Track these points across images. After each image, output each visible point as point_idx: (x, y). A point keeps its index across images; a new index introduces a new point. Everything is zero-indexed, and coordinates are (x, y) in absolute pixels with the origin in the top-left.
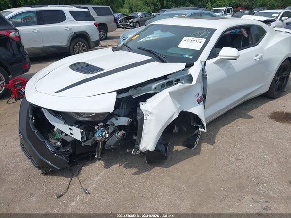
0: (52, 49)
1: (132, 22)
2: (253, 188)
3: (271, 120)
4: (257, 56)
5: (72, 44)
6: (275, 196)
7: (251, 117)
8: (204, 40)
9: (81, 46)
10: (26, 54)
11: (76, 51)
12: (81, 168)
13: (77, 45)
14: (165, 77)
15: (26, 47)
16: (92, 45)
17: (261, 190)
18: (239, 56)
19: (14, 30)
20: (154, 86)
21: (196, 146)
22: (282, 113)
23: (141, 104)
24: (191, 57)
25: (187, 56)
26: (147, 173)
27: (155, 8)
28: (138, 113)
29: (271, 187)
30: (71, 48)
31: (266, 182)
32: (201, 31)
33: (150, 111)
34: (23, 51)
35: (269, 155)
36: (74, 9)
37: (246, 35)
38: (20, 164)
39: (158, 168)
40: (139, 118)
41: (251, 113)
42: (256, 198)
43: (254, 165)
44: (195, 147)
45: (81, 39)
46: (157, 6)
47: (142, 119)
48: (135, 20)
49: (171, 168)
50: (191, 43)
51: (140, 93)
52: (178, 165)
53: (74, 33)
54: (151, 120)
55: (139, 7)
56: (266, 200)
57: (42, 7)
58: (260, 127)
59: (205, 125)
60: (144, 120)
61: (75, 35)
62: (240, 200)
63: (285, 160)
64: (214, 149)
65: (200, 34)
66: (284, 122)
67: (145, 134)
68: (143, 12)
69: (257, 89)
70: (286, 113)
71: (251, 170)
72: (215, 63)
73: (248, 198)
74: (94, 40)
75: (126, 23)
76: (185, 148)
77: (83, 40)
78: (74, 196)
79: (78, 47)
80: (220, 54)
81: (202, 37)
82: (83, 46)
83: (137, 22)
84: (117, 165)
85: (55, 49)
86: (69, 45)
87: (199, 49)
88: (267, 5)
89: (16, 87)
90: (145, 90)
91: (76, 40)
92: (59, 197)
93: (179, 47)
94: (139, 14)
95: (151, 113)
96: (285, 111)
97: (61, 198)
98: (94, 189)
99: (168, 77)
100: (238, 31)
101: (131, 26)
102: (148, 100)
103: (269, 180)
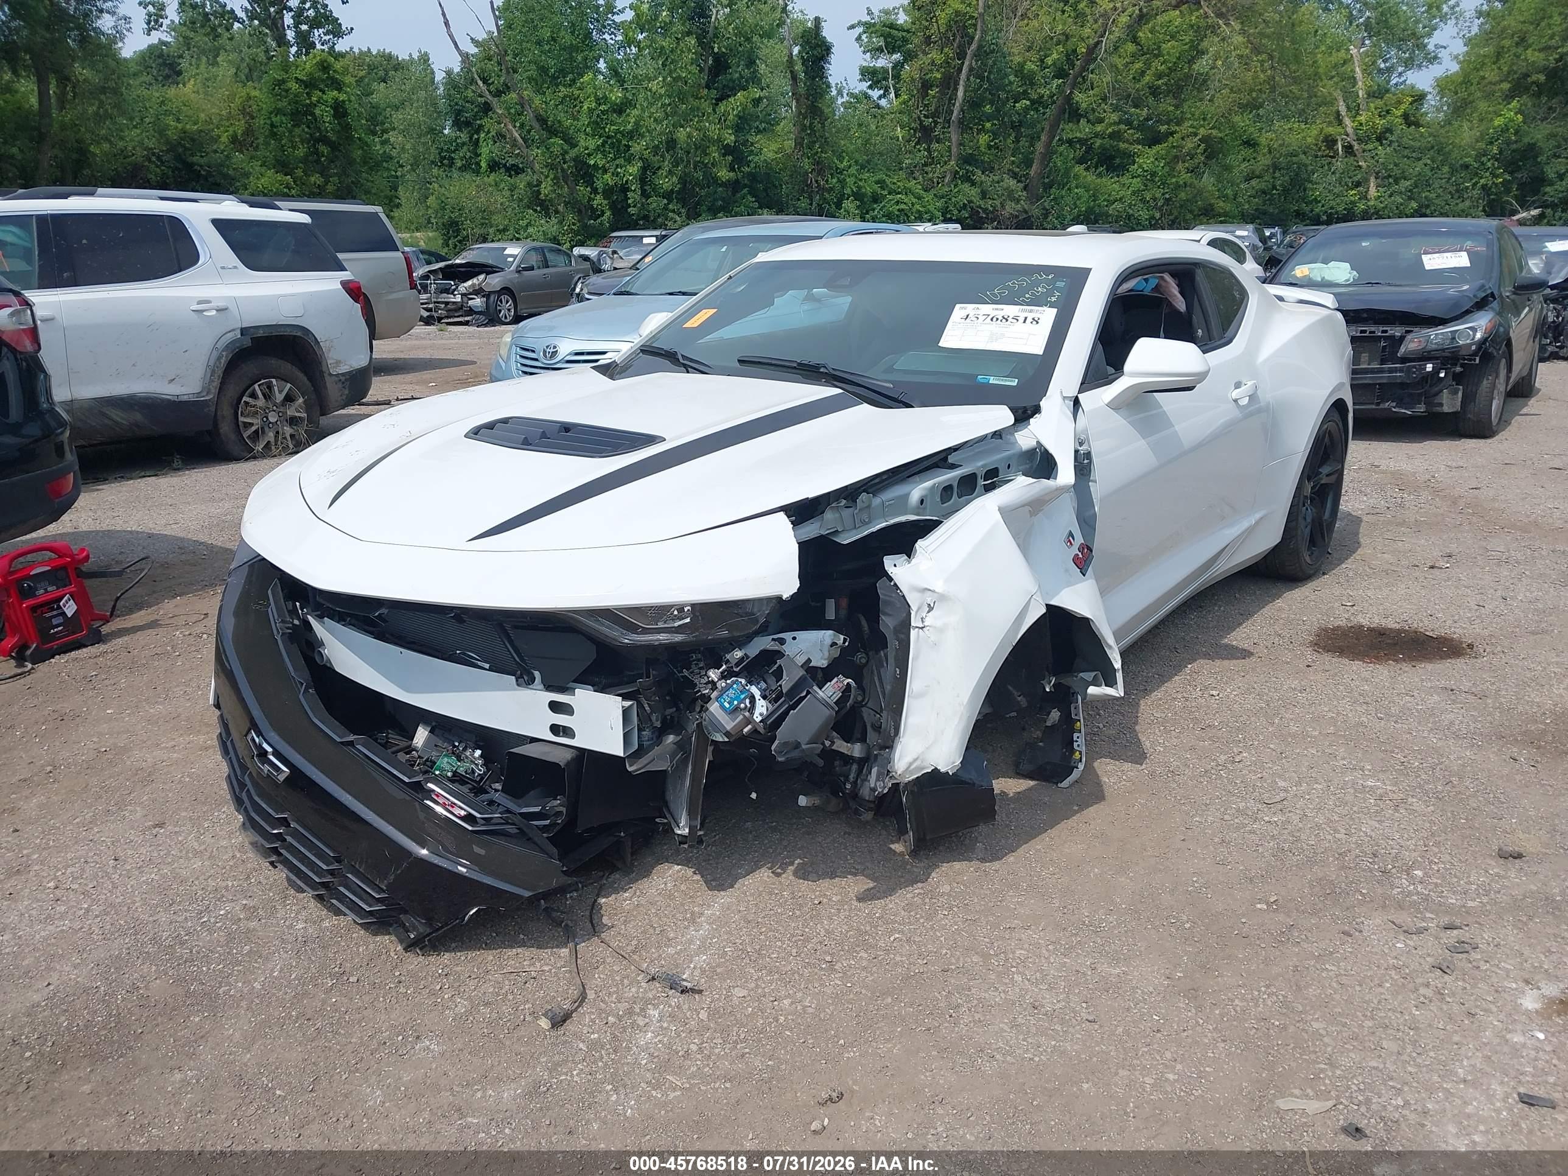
0: (117, 415)
1: (478, 291)
2: (1380, 891)
3: (1327, 657)
4: (1238, 385)
5: (232, 391)
6: (1470, 904)
7: (1245, 654)
8: (1048, 315)
9: (279, 397)
10: (62, 424)
11: (248, 425)
12: (594, 907)
13: (253, 396)
14: (939, 461)
15: (60, 394)
16: (334, 391)
17: (1410, 894)
18: (1208, 372)
19: (13, 299)
20: (917, 490)
21: (1081, 766)
22: (1358, 631)
23: (888, 562)
24: (1014, 383)
25: (993, 380)
26: (918, 889)
27: (585, 227)
28: (887, 603)
29: (1443, 878)
30: (226, 411)
31: (1415, 865)
32: (1025, 281)
33: (939, 586)
34: (52, 411)
35: (1381, 776)
36: (232, 208)
37: (1181, 305)
38: (253, 924)
39: (957, 865)
40: (888, 623)
41: (1238, 638)
42: (1405, 918)
43: (1342, 816)
44: (1075, 775)
45: (274, 362)
46: (596, 214)
47: (905, 626)
48: (494, 282)
49: (1011, 858)
50: (995, 327)
51: (865, 523)
52: (1037, 845)
53: (244, 331)
54: (941, 630)
55: (498, 220)
56: (1446, 920)
57: (65, 196)
58: (1295, 683)
59: (1117, 665)
60: (913, 633)
61: (247, 342)
62: (1347, 934)
63: (1448, 788)
64: (1152, 774)
65: (1022, 291)
66: (1378, 659)
67: (921, 695)
68: (530, 244)
69: (1250, 531)
70: (1370, 630)
71: (1336, 831)
72: (1116, 405)
73: (1374, 923)
74: (344, 369)
75: (445, 297)
76: (1032, 783)
77: (287, 367)
78: (630, 1012)
79: (261, 402)
80: (1128, 366)
81: (1037, 302)
82: (289, 399)
83: (506, 290)
84: (764, 874)
85: (138, 417)
86: (214, 391)
87: (1039, 350)
88: (1107, 215)
89: (31, 592)
90: (884, 512)
91: (250, 368)
92: (559, 1021)
93: (943, 343)
94: (513, 250)
95: (943, 598)
96: (1364, 621)
97: (569, 1026)
98: (710, 973)
99: (951, 459)
100: (1153, 283)
101: (471, 311)
102: (920, 544)
103: (1422, 857)
